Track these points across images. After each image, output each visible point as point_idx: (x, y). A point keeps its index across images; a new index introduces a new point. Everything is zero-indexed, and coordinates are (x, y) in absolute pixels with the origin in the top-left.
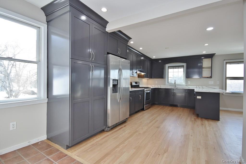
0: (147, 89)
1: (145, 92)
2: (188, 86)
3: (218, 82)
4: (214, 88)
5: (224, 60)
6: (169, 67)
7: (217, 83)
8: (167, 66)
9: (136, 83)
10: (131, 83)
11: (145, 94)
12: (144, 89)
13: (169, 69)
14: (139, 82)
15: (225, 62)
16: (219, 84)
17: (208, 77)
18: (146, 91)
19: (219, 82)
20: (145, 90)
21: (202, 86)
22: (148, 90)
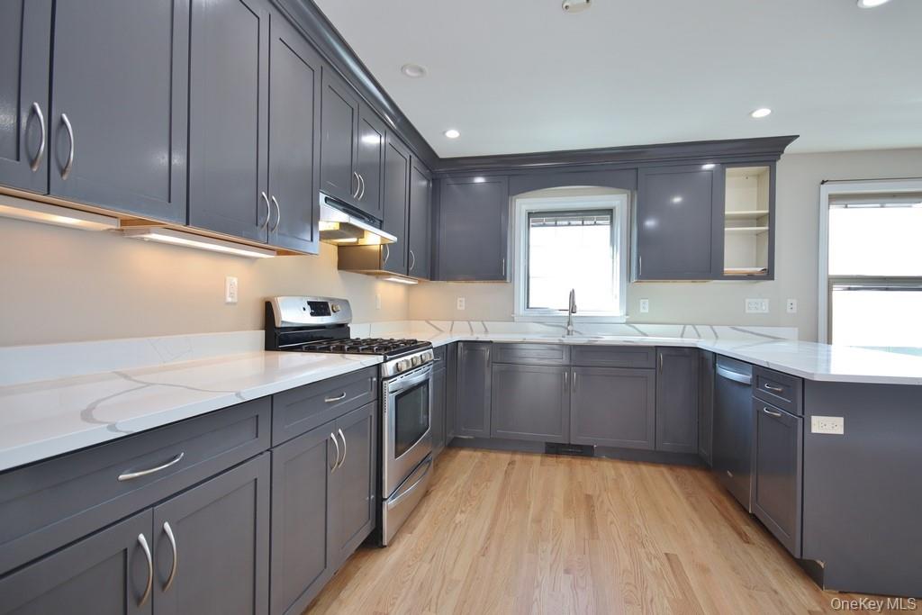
0: (403, 361)
1: (389, 386)
2: (637, 326)
3: (789, 301)
4: (776, 339)
5: (823, 182)
6: (530, 214)
7: (789, 310)
8: (523, 204)
9: (319, 308)
10: (269, 310)
11: (389, 401)
12: (380, 359)
13: (531, 229)
14: (346, 302)
15: (826, 190)
16: (794, 311)
17: (750, 277)
18: (399, 379)
19: (794, 301)
20: (389, 368)
21: (711, 326)
22: (414, 367)
